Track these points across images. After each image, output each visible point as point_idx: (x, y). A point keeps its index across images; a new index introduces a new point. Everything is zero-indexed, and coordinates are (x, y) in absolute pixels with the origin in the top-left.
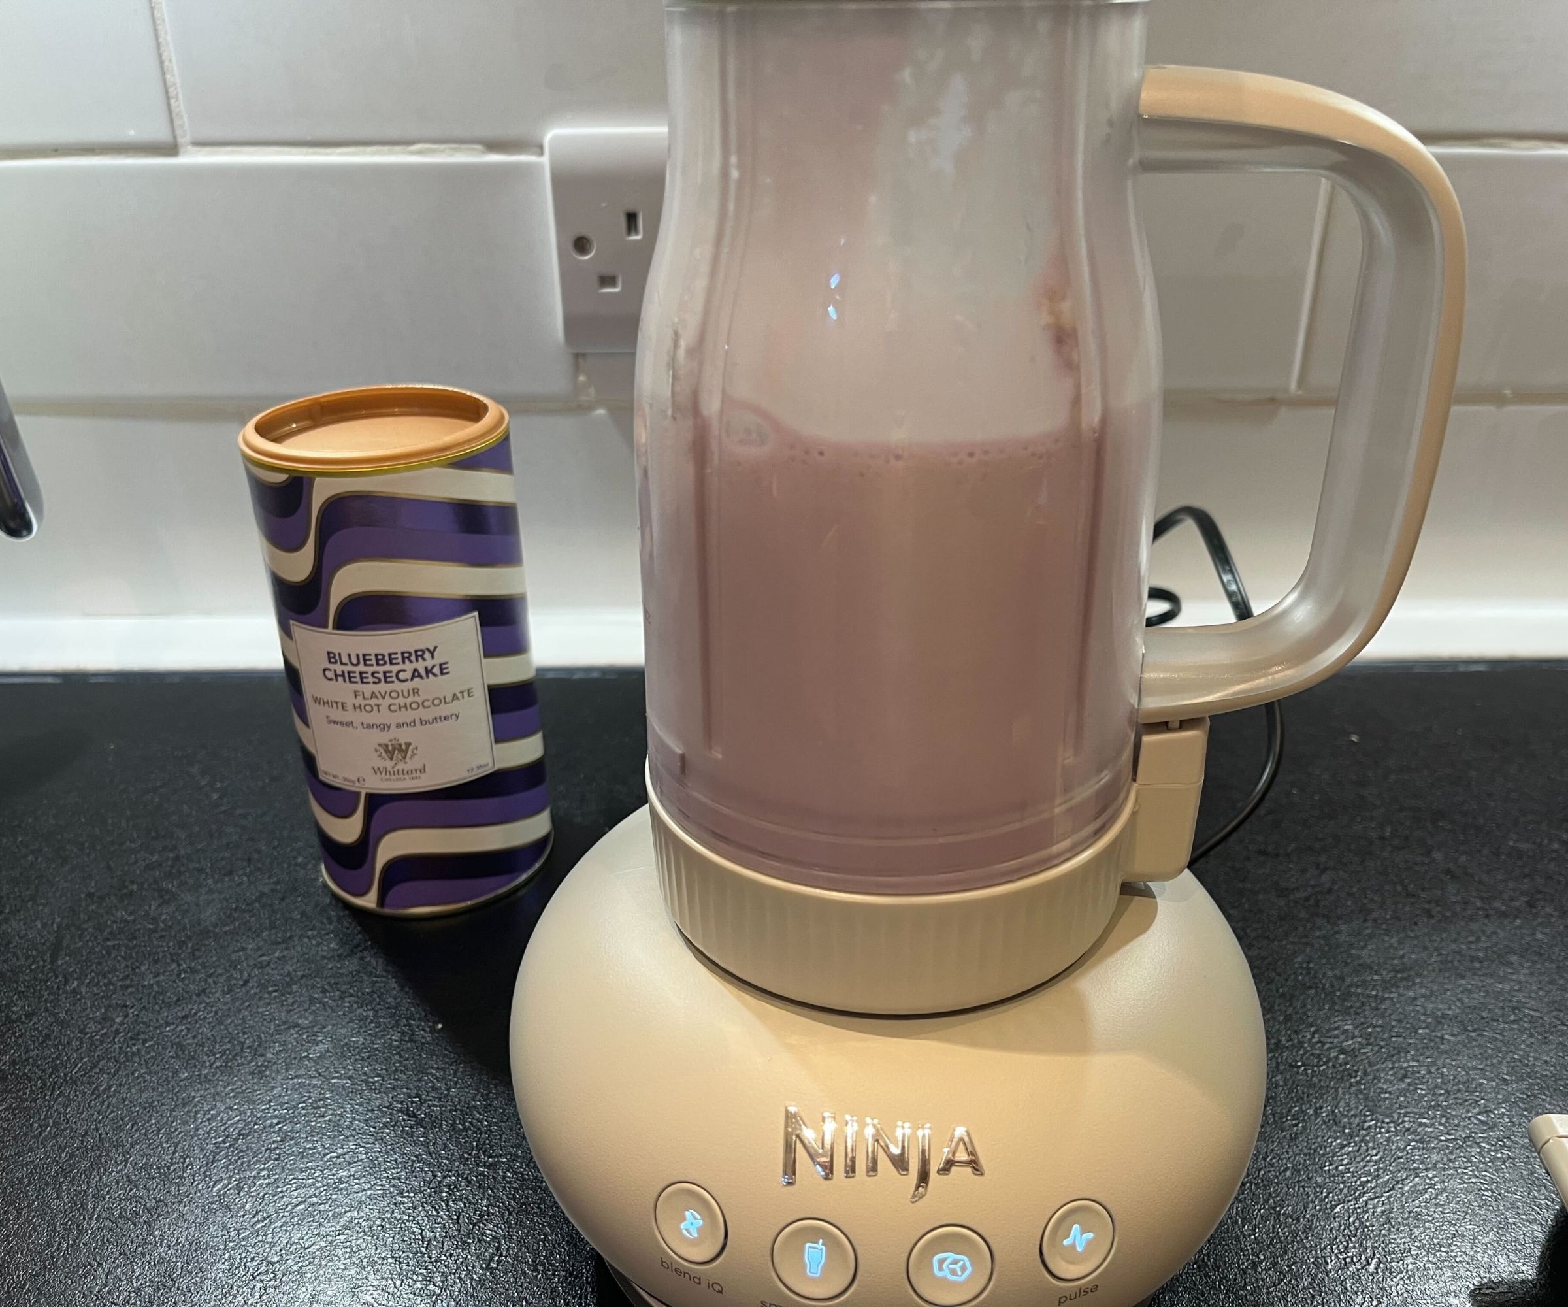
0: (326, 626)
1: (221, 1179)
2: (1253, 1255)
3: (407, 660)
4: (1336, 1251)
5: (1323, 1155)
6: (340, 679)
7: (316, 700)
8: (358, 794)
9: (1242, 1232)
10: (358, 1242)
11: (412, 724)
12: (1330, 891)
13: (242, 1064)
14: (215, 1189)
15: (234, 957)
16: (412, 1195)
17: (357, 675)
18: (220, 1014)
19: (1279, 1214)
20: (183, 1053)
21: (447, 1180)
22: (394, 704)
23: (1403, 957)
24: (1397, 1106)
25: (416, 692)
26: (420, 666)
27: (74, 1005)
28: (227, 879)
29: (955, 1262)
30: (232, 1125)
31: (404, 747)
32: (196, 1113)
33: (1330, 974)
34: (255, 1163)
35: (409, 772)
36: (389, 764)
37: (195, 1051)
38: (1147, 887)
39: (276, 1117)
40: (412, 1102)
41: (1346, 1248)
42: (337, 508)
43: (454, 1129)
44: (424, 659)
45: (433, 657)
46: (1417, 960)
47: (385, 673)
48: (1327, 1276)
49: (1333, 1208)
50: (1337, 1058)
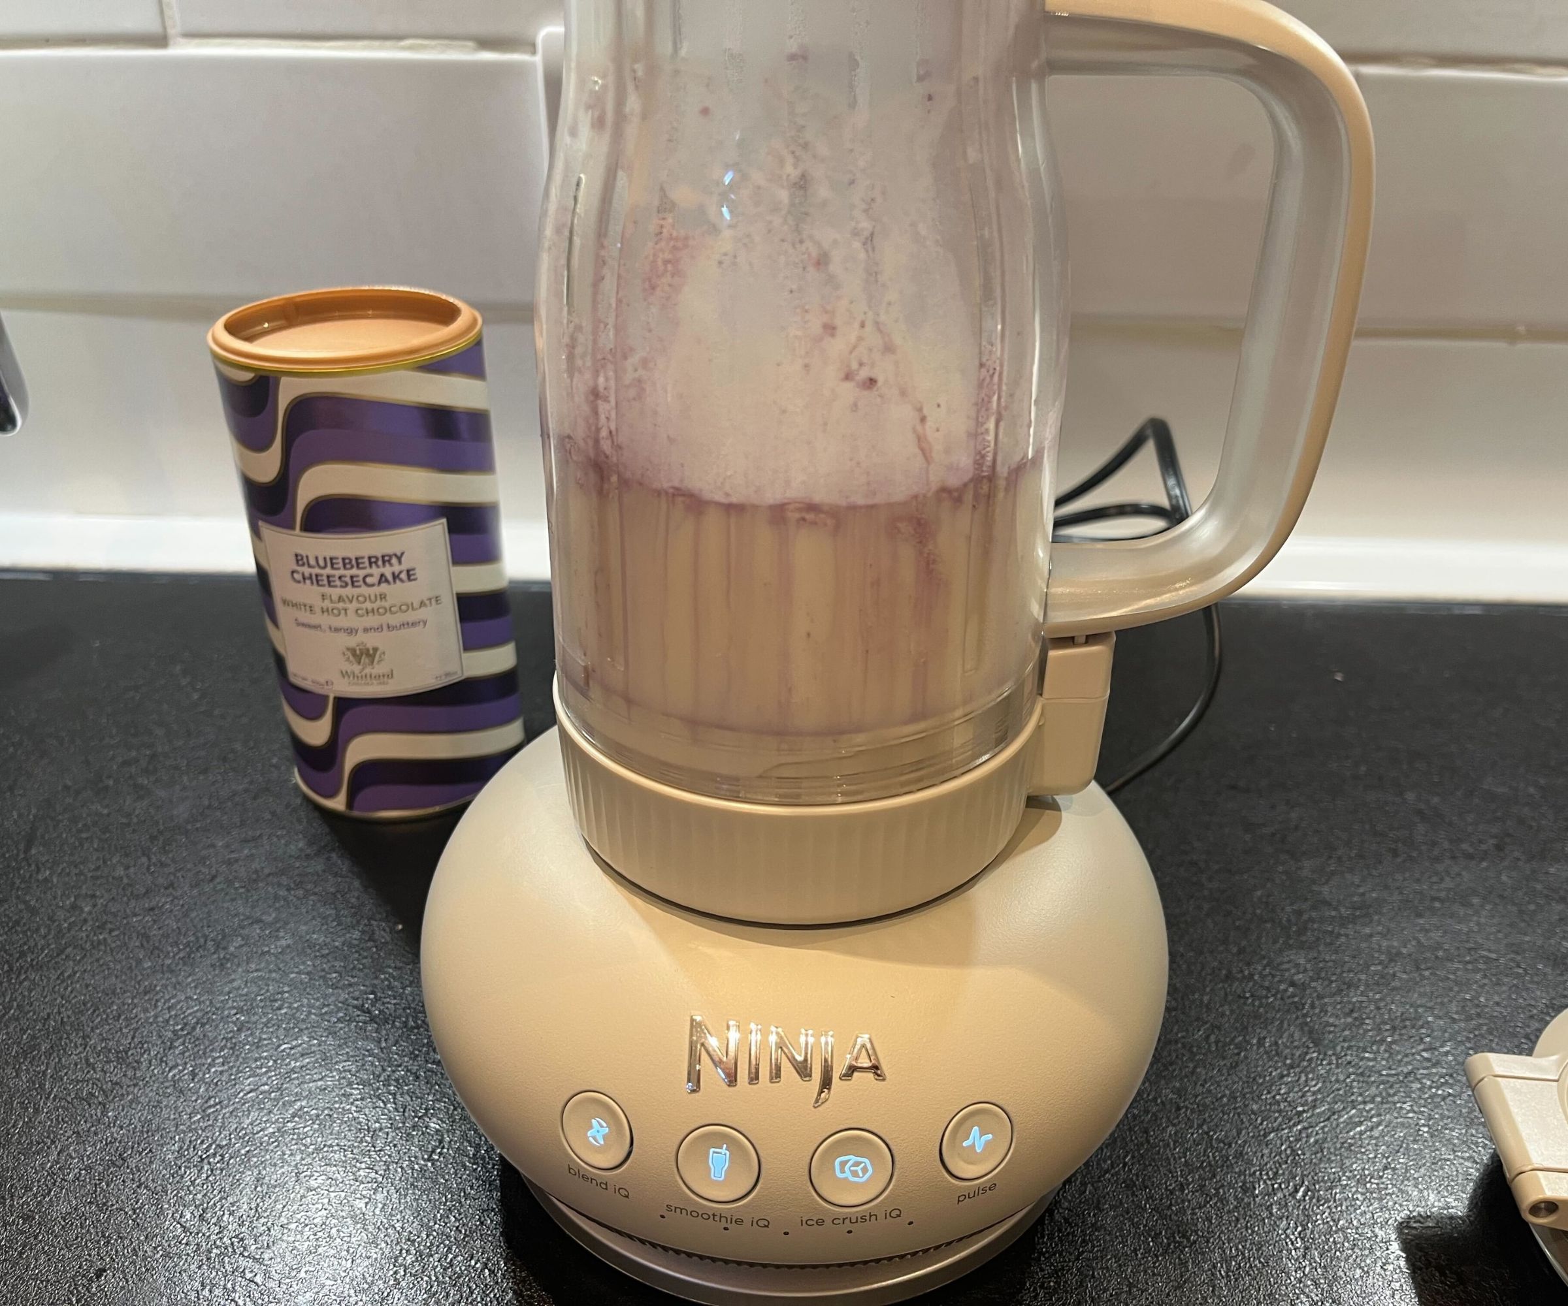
0: (292, 527)
1: (176, 1065)
2: (1182, 1177)
3: (374, 565)
4: (1265, 1177)
5: (1261, 1084)
6: (308, 582)
7: (285, 602)
8: (326, 697)
9: (1173, 1154)
10: (306, 1130)
11: (380, 629)
12: (1297, 828)
13: (205, 956)
14: (171, 1074)
15: (204, 853)
16: (361, 1087)
17: (325, 578)
18: (186, 907)
19: (1212, 1139)
20: (148, 942)
21: (397, 1074)
22: (362, 609)
23: (1363, 894)
24: (1341, 1039)
25: (383, 597)
26: (388, 571)
27: (45, 893)
28: (201, 778)
29: (857, 1164)
30: (190, 1014)
31: (371, 652)
32: (157, 1001)
33: (1288, 909)
34: (212, 1051)
35: (378, 677)
36: (356, 668)
37: (160, 942)
38: (1054, 800)
39: (234, 1008)
40: (367, 999)
41: (1276, 1174)
42: (303, 408)
43: (405, 1027)
44: (391, 565)
45: (400, 562)
46: (1376, 899)
47: (352, 577)
48: (1254, 1200)
49: (1265, 1136)
50: (1286, 990)
